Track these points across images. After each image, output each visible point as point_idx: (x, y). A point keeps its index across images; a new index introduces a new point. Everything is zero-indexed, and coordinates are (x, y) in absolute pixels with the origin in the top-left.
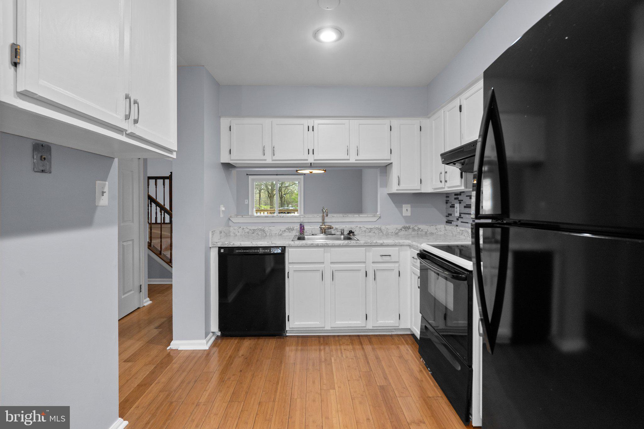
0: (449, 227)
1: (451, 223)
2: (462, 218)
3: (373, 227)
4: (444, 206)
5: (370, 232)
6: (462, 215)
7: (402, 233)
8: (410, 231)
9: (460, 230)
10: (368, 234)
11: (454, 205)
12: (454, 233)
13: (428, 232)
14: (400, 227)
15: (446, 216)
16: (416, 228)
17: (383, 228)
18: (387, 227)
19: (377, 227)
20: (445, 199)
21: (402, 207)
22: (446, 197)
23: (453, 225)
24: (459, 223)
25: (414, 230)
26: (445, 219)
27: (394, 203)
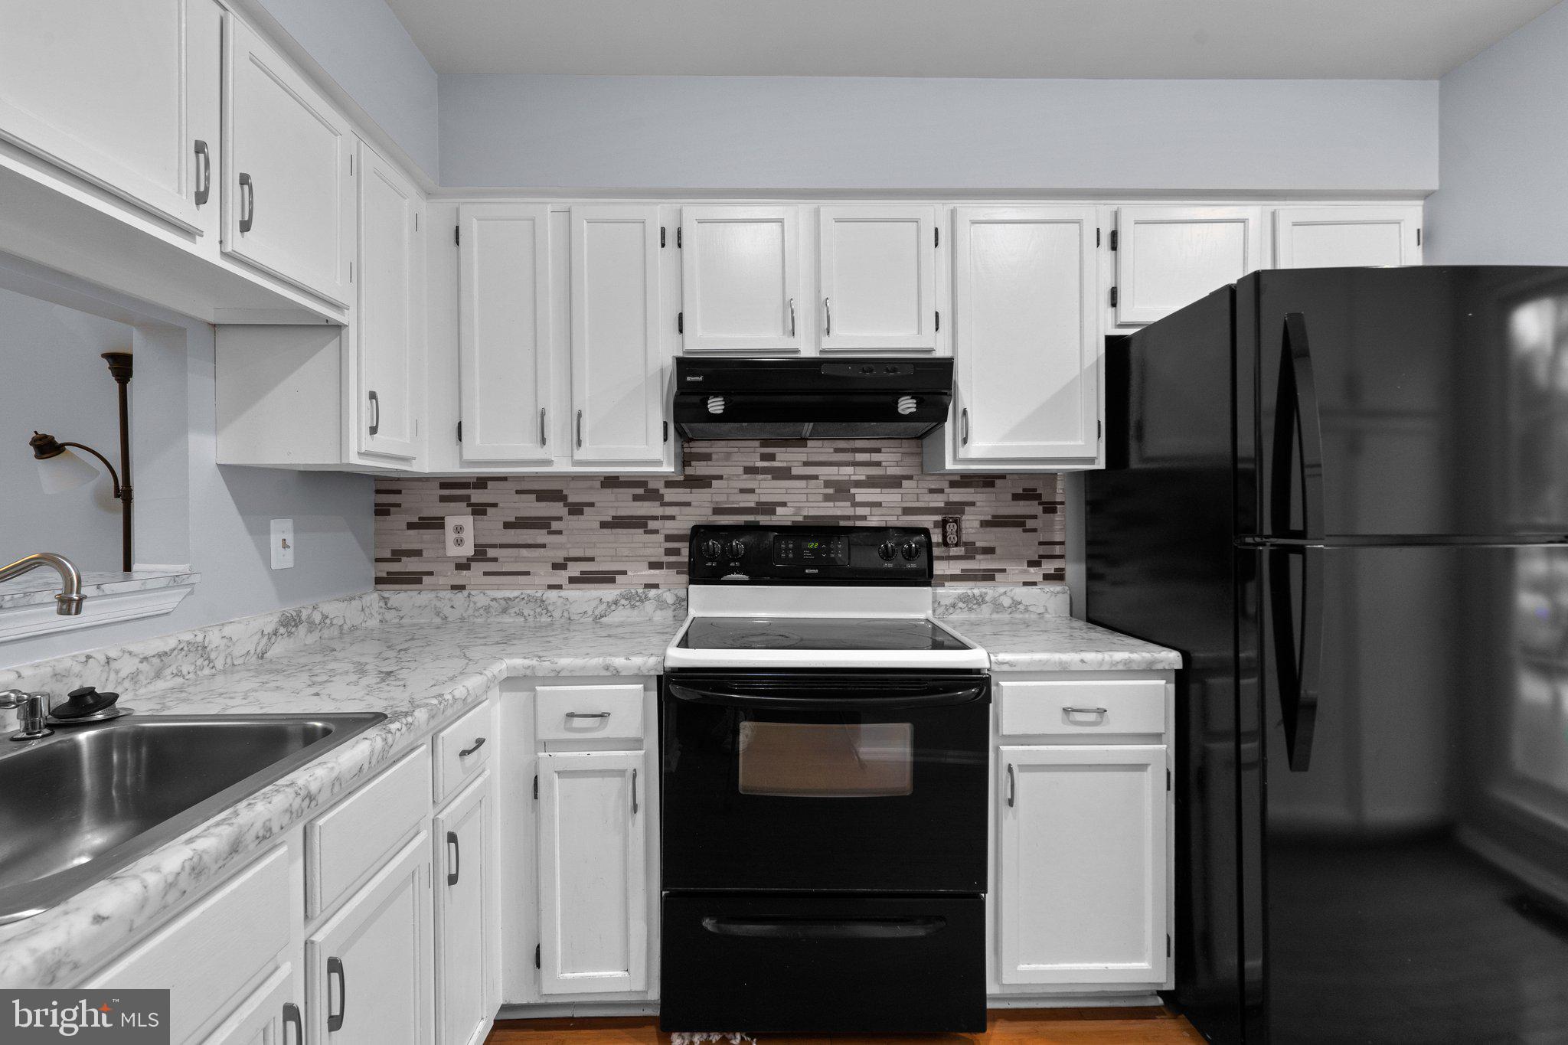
0: (403, 597)
1: (419, 581)
2: (495, 560)
3: (172, 643)
4: (370, 522)
5: (158, 675)
6: (491, 553)
7: (278, 649)
8: (302, 629)
9: (494, 599)
10: (151, 688)
11: (443, 518)
12: (453, 615)
13: (346, 627)
14: (270, 623)
15: (377, 560)
16: (317, 618)
17: (214, 638)
18: (228, 631)
19: (189, 643)
20: (371, 499)
21: (267, 532)
22: (378, 492)
23: (435, 589)
24: (474, 575)
25: (312, 626)
26: (372, 571)
27: (244, 509)
